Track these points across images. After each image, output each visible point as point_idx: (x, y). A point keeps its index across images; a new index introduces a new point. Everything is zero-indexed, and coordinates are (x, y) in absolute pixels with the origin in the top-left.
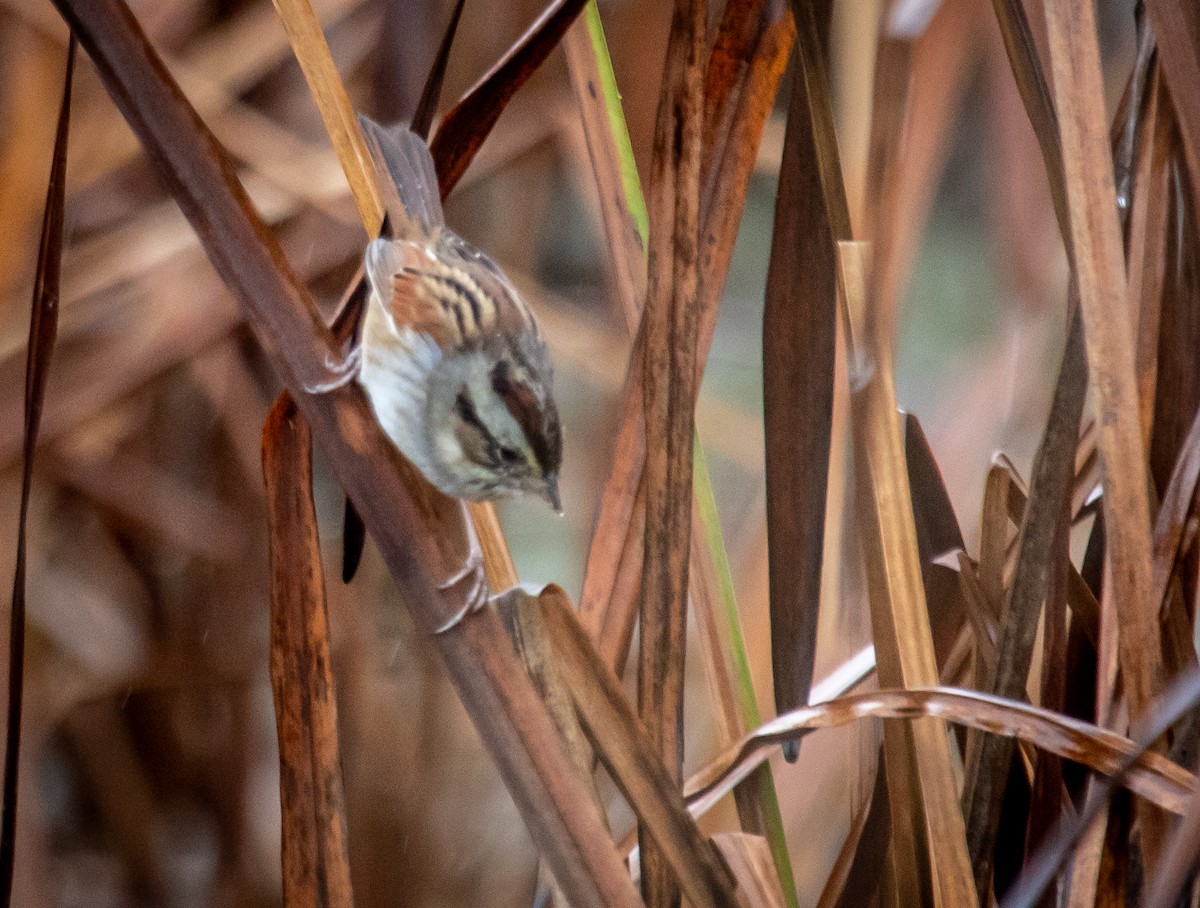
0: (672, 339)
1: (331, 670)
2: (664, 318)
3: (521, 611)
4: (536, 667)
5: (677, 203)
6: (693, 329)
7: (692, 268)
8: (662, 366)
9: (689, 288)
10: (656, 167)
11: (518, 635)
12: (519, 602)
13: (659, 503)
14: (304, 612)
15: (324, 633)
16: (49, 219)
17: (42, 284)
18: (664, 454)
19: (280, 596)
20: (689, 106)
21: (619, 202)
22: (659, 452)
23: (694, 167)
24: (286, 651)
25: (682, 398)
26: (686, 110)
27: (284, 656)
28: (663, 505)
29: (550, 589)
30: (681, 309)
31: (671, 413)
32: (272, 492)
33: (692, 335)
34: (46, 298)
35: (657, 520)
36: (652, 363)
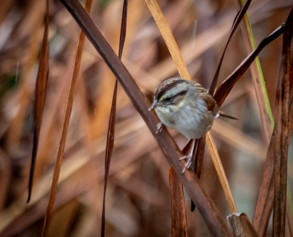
0: (281, 146)
1: (188, 234)
2: (279, 141)
3: (235, 220)
4: (239, 235)
5: (283, 110)
6: (287, 144)
7: (287, 127)
8: (279, 154)
9: (286, 132)
10: (277, 101)
11: (234, 227)
12: (234, 218)
13: (278, 190)
14: (180, 219)
15: (186, 224)
16: (112, 115)
17: (110, 133)
18: (279, 177)
19: (174, 214)
20: (286, 85)
21: (265, 111)
22: (278, 176)
23: (287, 100)
24: (176, 229)
25: (284, 162)
26: (285, 86)
27: (175, 230)
28: (279, 190)
29: (243, 214)
30: (284, 138)
31: (281, 166)
32: (172, 187)
33: (286, 146)
34: (111, 137)
35: (278, 195)
36: (276, 153)
